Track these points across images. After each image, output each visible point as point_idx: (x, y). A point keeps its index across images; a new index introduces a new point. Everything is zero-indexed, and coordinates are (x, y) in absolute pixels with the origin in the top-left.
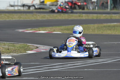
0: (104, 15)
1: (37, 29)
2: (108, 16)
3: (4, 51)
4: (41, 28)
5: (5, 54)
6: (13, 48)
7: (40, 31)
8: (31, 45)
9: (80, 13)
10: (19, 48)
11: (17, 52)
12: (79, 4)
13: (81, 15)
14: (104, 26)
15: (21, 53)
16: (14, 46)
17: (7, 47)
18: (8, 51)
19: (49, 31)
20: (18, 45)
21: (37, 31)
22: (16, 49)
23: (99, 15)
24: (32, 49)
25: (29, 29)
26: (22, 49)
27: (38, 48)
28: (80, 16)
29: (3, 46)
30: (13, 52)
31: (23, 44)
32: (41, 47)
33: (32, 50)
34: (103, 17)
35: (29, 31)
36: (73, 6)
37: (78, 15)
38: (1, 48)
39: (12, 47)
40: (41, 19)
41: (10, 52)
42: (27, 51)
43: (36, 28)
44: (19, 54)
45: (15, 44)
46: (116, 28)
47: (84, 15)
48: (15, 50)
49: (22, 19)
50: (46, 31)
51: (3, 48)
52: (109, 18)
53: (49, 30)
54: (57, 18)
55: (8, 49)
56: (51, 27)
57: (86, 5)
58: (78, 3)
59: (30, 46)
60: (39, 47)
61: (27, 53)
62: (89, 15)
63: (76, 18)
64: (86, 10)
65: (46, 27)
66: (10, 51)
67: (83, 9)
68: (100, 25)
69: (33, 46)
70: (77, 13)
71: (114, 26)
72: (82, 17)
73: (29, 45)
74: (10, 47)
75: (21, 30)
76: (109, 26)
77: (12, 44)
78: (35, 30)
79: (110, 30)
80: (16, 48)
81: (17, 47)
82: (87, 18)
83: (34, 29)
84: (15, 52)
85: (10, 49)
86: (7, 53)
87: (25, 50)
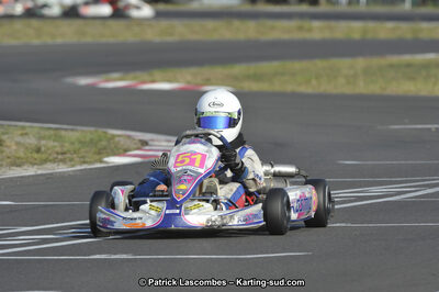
0: (390, 25)
1: (144, 76)
2: (404, 30)
3: (22, 155)
4: (157, 74)
5: (25, 167)
6: (56, 144)
7: (153, 82)
8: (119, 136)
9: (302, 16)
10: (77, 146)
11: (71, 160)
13: (306, 24)
14: (391, 66)
15: (84, 162)
16: (58, 138)
17: (31, 141)
18: (36, 156)
19: (188, 83)
20: (74, 134)
21: (144, 82)
22: (65, 149)
23: (371, 25)
24: (126, 151)
25: (115, 75)
26: (88, 149)
27: (147, 144)
28: (300, 28)
29: (19, 139)
31: (91, 133)
32: (157, 141)
33: (124, 152)
34: (386, 31)
35: (116, 82)
37: (293, 24)
38: (13, 143)
39: (51, 143)
40: (157, 39)
41: (45, 161)
42: (108, 156)
43: (139, 74)
44: (79, 168)
45: (63, 133)
46: (433, 72)
47: (316, 24)
48: (62, 154)
49: (88, 39)
50: (178, 82)
51: (18, 144)
52: (409, 36)
53: (189, 78)
54: (215, 37)
55: (38, 150)
56: (194, 70)
59: (117, 139)
60: (150, 143)
61: (106, 162)
62: (333, 24)
63: (286, 37)
64: (323, 7)
65: (177, 70)
66: (44, 156)
68: (376, 61)
69: (129, 137)
70: (289, 16)
71: (427, 66)
72: (310, 30)
73: (114, 136)
74: (43, 142)
75: (84, 81)
76: (409, 65)
77: (52, 132)
78: (134, 78)
79: (413, 79)
80: (67, 145)
81: (72, 143)
82: (327, 35)
83: (132, 75)
84: (63, 161)
85: (43, 149)
86: (33, 164)
87: (99, 153)
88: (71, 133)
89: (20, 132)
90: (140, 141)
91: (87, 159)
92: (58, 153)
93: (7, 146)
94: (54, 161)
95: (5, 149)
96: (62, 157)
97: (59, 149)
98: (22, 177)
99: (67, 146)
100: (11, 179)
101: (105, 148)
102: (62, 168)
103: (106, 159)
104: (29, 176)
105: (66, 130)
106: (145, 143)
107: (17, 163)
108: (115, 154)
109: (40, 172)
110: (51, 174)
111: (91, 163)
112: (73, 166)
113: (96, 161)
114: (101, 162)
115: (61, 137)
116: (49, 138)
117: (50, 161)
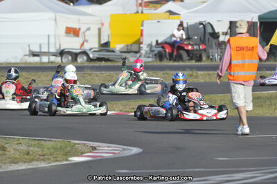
3: (18, 156)
5: (20, 164)
6: (38, 149)
8: (79, 144)
10: (52, 150)
11: (48, 159)
12: (190, 47)
13: (195, 73)
15: (57, 161)
16: (39, 146)
17: (24, 148)
18: (26, 157)
19: (121, 111)
22: (44, 153)
24: (82, 153)
26: (58, 152)
27: (95, 149)
28: (191, 76)
29: (16, 147)
30: (38, 161)
31: (61, 142)
32: (102, 147)
33: (81, 154)
36: (175, 53)
38: (12, 149)
39: (36, 149)
41: (32, 160)
42: (71, 156)
44: (53, 164)
45: (43, 142)
46: (274, 101)
47: (200, 73)
48: (43, 155)
51: (15, 149)
55: (28, 154)
56: (124, 102)
57: (205, 50)
58: (187, 45)
59: (77, 146)
60: (98, 148)
61: (70, 161)
62: (211, 72)
64: (205, 62)
65: (113, 102)
66: (31, 157)
67: (200, 59)
69: (84, 144)
72: (197, 77)
73: (75, 144)
74: (30, 149)
76: (259, 98)
77: (36, 142)
79: (262, 106)
81: (49, 149)
84: (43, 160)
85: (31, 152)
86: (25, 162)
87: (66, 155)
88: (48, 143)
89: (16, 143)
90: (91, 147)
91: (58, 159)
92: (40, 155)
93: (8, 151)
94: (38, 160)
95: (7, 153)
96: (42, 157)
97: (40, 153)
98: (18, 170)
99: (46, 151)
100: (12, 172)
101: (69, 152)
102: (43, 165)
103: (70, 159)
104: (22, 170)
105: (45, 140)
106: (94, 148)
107: (15, 161)
108: (75, 156)
109: (29, 167)
110: (36, 168)
111: (60, 161)
112: (49, 163)
113: (64, 160)
114: (67, 160)
115: (42, 145)
116: (35, 145)
117: (35, 160)
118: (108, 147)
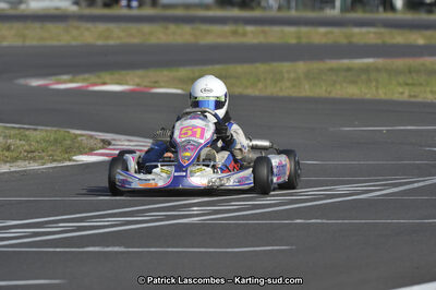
6: (22, 143)
7: (105, 84)
8: (82, 135)
10: (44, 145)
11: (43, 158)
13: (241, 29)
15: (55, 161)
16: (26, 139)
18: (7, 154)
19: (138, 85)
20: (40, 134)
22: (33, 148)
25: (64, 77)
26: (54, 148)
27: (109, 144)
33: (91, 151)
37: (228, 28)
39: (18, 142)
41: (16, 159)
42: (76, 154)
43: (87, 75)
44: (50, 165)
45: (27, 133)
47: (249, 28)
48: (32, 152)
53: (137, 80)
55: (8, 149)
59: (79, 139)
60: (113, 142)
61: (75, 161)
66: (15, 155)
69: (91, 137)
73: (76, 136)
75: (36, 82)
77: (16, 132)
80: (33, 143)
81: (39, 142)
83: (81, 77)
84: (33, 159)
85: (12, 147)
86: (5, 162)
87: (67, 152)
88: (35, 133)
90: (102, 140)
91: (56, 158)
92: (28, 152)
94: (25, 159)
96: (30, 155)
97: (27, 147)
99: (34, 145)
101: (70, 147)
102: (34, 166)
103: (74, 158)
105: (28, 129)
108: (82, 154)
109: (13, 169)
110: (25, 171)
111: (59, 161)
113: (65, 160)
114: (70, 160)
115: (26, 136)
116: (15, 136)
117: (21, 159)
118: (129, 140)
